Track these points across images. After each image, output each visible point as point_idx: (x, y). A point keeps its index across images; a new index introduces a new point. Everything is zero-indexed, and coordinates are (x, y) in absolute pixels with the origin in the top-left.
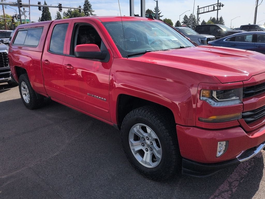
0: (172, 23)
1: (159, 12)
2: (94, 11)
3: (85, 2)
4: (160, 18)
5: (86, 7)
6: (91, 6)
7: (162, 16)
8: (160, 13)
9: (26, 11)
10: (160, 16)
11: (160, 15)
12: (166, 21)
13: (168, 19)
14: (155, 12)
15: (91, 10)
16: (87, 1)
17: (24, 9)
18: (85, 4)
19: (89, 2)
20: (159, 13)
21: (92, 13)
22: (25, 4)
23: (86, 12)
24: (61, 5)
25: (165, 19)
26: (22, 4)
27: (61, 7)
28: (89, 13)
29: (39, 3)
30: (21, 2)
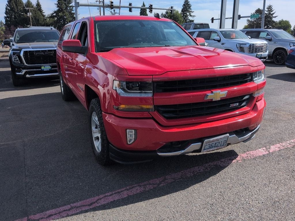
0: (290, 25)
1: (272, 11)
2: (193, 12)
3: (185, 2)
4: (273, 20)
5: (185, 8)
6: (191, 6)
7: (275, 17)
8: (274, 13)
9: (116, 13)
10: (273, 17)
11: (274, 15)
12: (282, 22)
13: (284, 20)
14: (267, 11)
15: (190, 11)
16: (187, 1)
17: (114, 11)
18: (184, 4)
19: (189, 2)
20: (272, 13)
21: (191, 14)
22: (116, 6)
23: (185, 13)
24: (152, 6)
25: (281, 20)
26: (114, 5)
27: (152, 8)
28: (188, 14)
29: (130, 4)
30: (113, 3)
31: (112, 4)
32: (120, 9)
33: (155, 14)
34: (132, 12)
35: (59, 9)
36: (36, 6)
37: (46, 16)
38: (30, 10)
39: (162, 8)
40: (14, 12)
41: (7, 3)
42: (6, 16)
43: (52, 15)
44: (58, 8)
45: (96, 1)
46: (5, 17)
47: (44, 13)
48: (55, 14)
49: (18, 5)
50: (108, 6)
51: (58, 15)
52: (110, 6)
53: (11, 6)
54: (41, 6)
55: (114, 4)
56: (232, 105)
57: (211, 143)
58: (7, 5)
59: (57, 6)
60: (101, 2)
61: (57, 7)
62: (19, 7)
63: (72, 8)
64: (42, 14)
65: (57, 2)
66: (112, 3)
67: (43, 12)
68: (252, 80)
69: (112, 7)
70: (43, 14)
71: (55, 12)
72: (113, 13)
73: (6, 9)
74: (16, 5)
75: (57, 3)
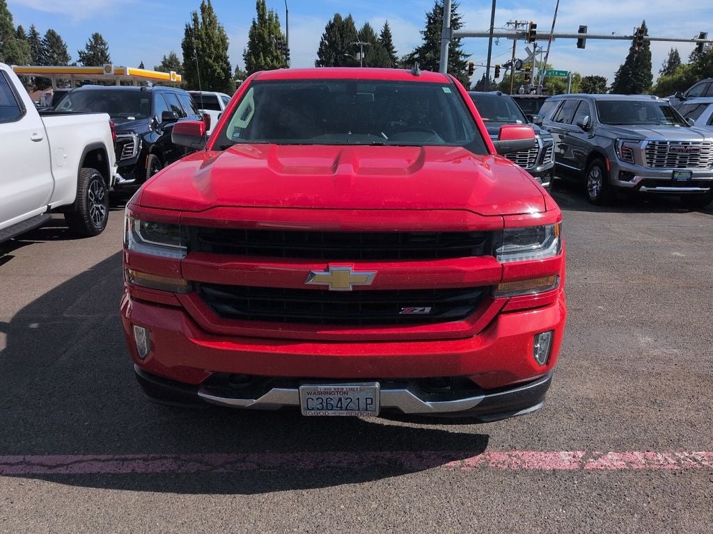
9: (539, 52)
17: (535, 46)
26: (537, 33)
29: (582, 29)
30: (535, 28)
31: (533, 30)
32: (550, 42)
33: (672, 50)
34: (584, 47)
35: (428, 44)
36: (381, 38)
37: (399, 60)
38: (364, 46)
39: (673, 38)
40: (336, 49)
41: (325, 32)
42: (319, 59)
43: (411, 57)
44: (425, 42)
45: (508, 23)
46: (317, 61)
47: (395, 52)
48: (416, 56)
49: (344, 35)
50: (522, 36)
51: (425, 58)
52: (528, 34)
53: (331, 38)
54: (391, 37)
55: (538, 30)
56: (405, 311)
57: (324, 397)
58: (324, 35)
59: (424, 37)
60: (519, 24)
61: (425, 39)
62: (346, 41)
63: (457, 40)
64: (390, 56)
65: (427, 27)
66: (533, 26)
67: (394, 50)
68: (490, 251)
69: (532, 37)
70: (394, 54)
71: (418, 51)
72: (532, 51)
73: (322, 44)
74: (341, 35)
75: (426, 30)
